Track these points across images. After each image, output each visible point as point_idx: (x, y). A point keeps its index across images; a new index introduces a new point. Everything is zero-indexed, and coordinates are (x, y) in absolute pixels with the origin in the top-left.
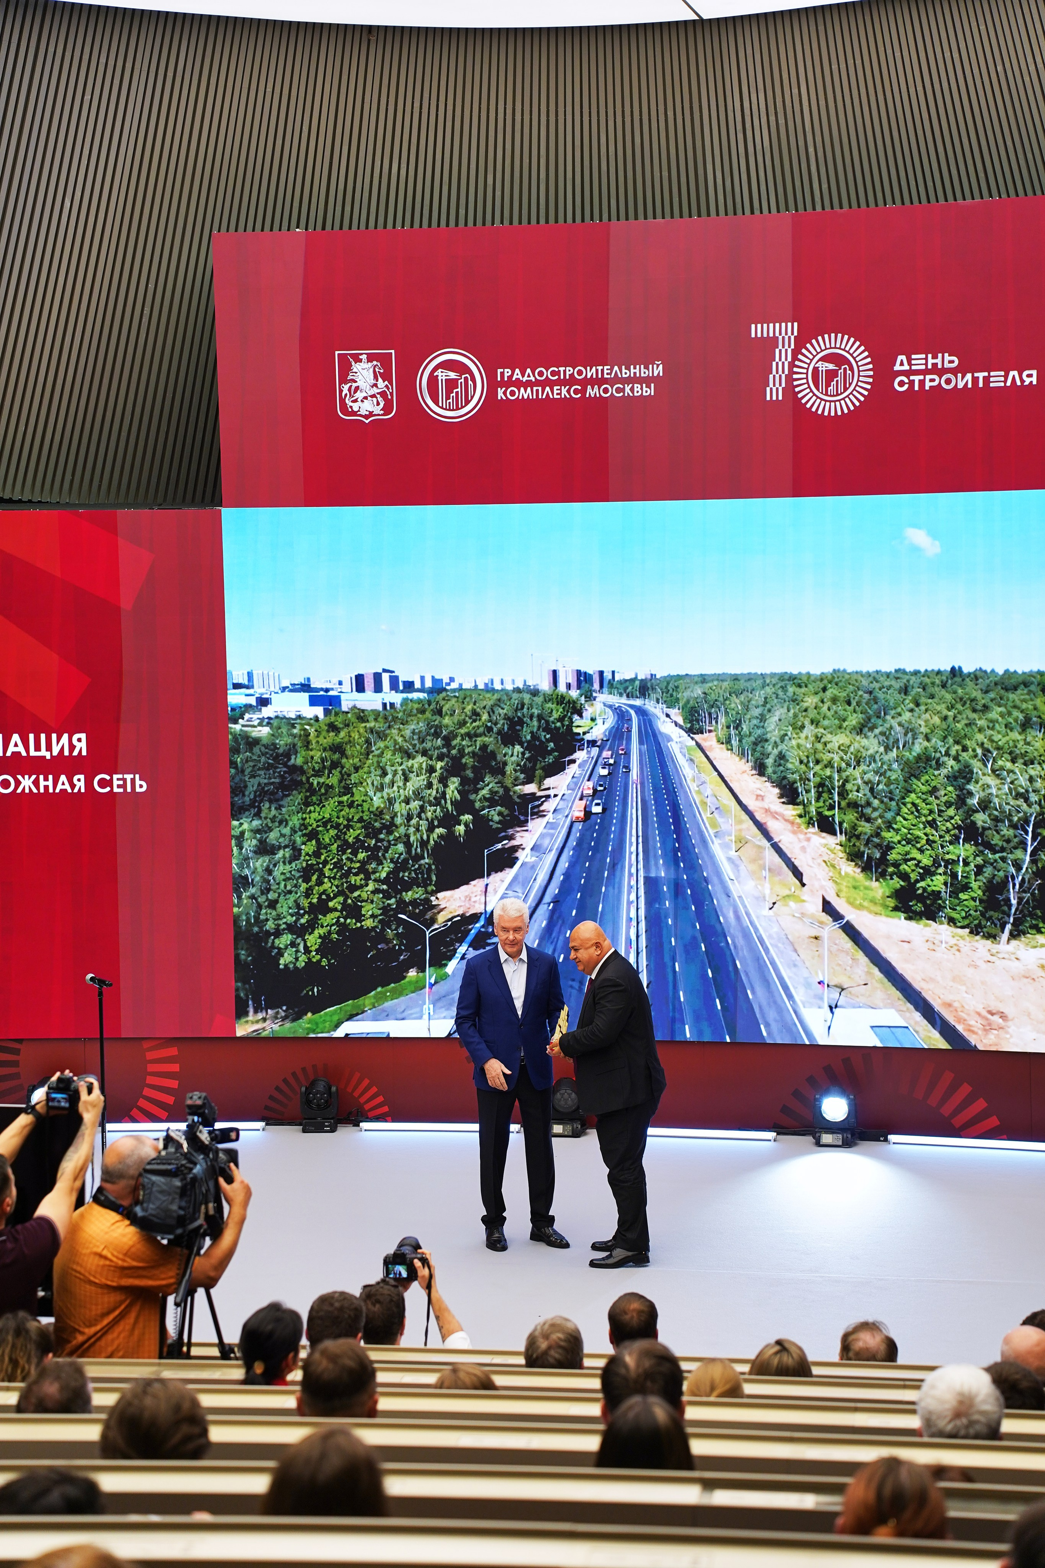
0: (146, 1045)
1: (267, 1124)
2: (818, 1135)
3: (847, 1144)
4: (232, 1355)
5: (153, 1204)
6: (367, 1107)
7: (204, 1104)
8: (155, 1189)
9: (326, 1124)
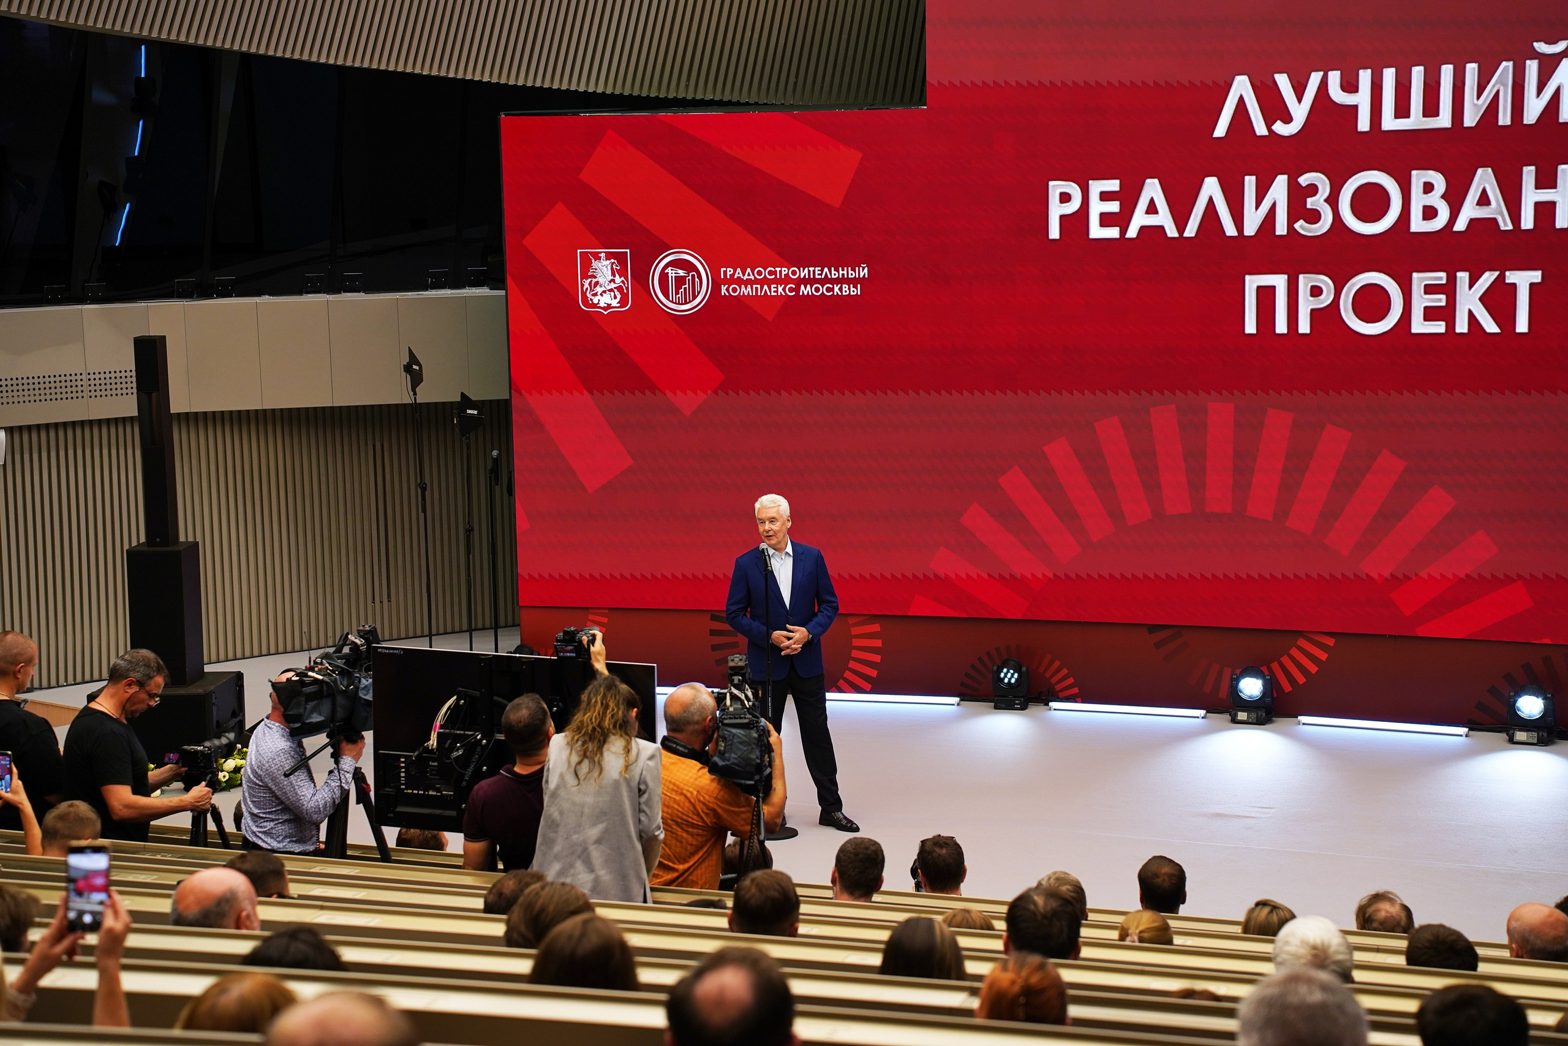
0: (851, 621)
1: (961, 700)
2: (1511, 732)
3: (1542, 743)
6: (1058, 687)
9: (1017, 702)
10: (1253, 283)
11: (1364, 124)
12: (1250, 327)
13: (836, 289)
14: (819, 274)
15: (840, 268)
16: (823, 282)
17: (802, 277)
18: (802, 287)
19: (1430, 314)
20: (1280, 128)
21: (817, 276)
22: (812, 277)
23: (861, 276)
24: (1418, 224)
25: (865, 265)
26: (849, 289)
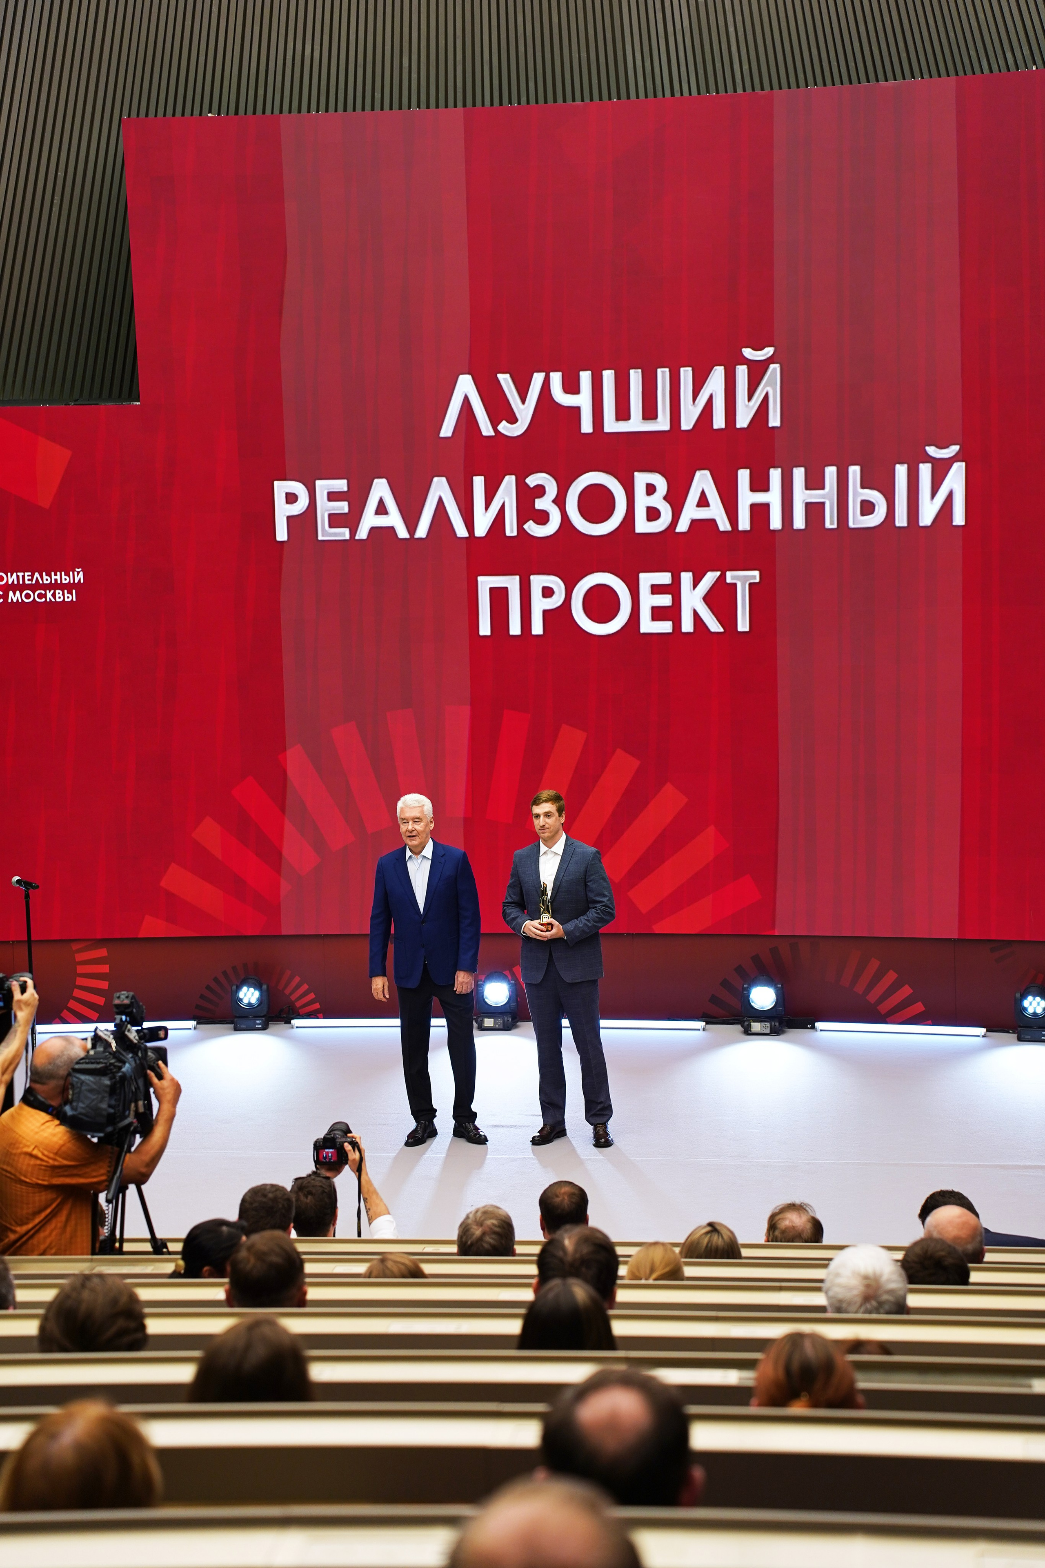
0: (75, 946)
1: (198, 1023)
2: (746, 1023)
3: (775, 1032)
4: (165, 1250)
5: (83, 1103)
6: (298, 1004)
7: (132, 1003)
8: (84, 1088)
9: (258, 1022)
10: (486, 583)
11: (587, 427)
12: (485, 629)
13: (49, 595)
14: (29, 580)
15: (53, 573)
16: (34, 587)
17: (10, 582)
18: (11, 593)
19: (658, 614)
20: (504, 427)
21: (27, 582)
22: (21, 582)
23: (76, 581)
24: (642, 526)
25: (80, 569)
26: (63, 595)
